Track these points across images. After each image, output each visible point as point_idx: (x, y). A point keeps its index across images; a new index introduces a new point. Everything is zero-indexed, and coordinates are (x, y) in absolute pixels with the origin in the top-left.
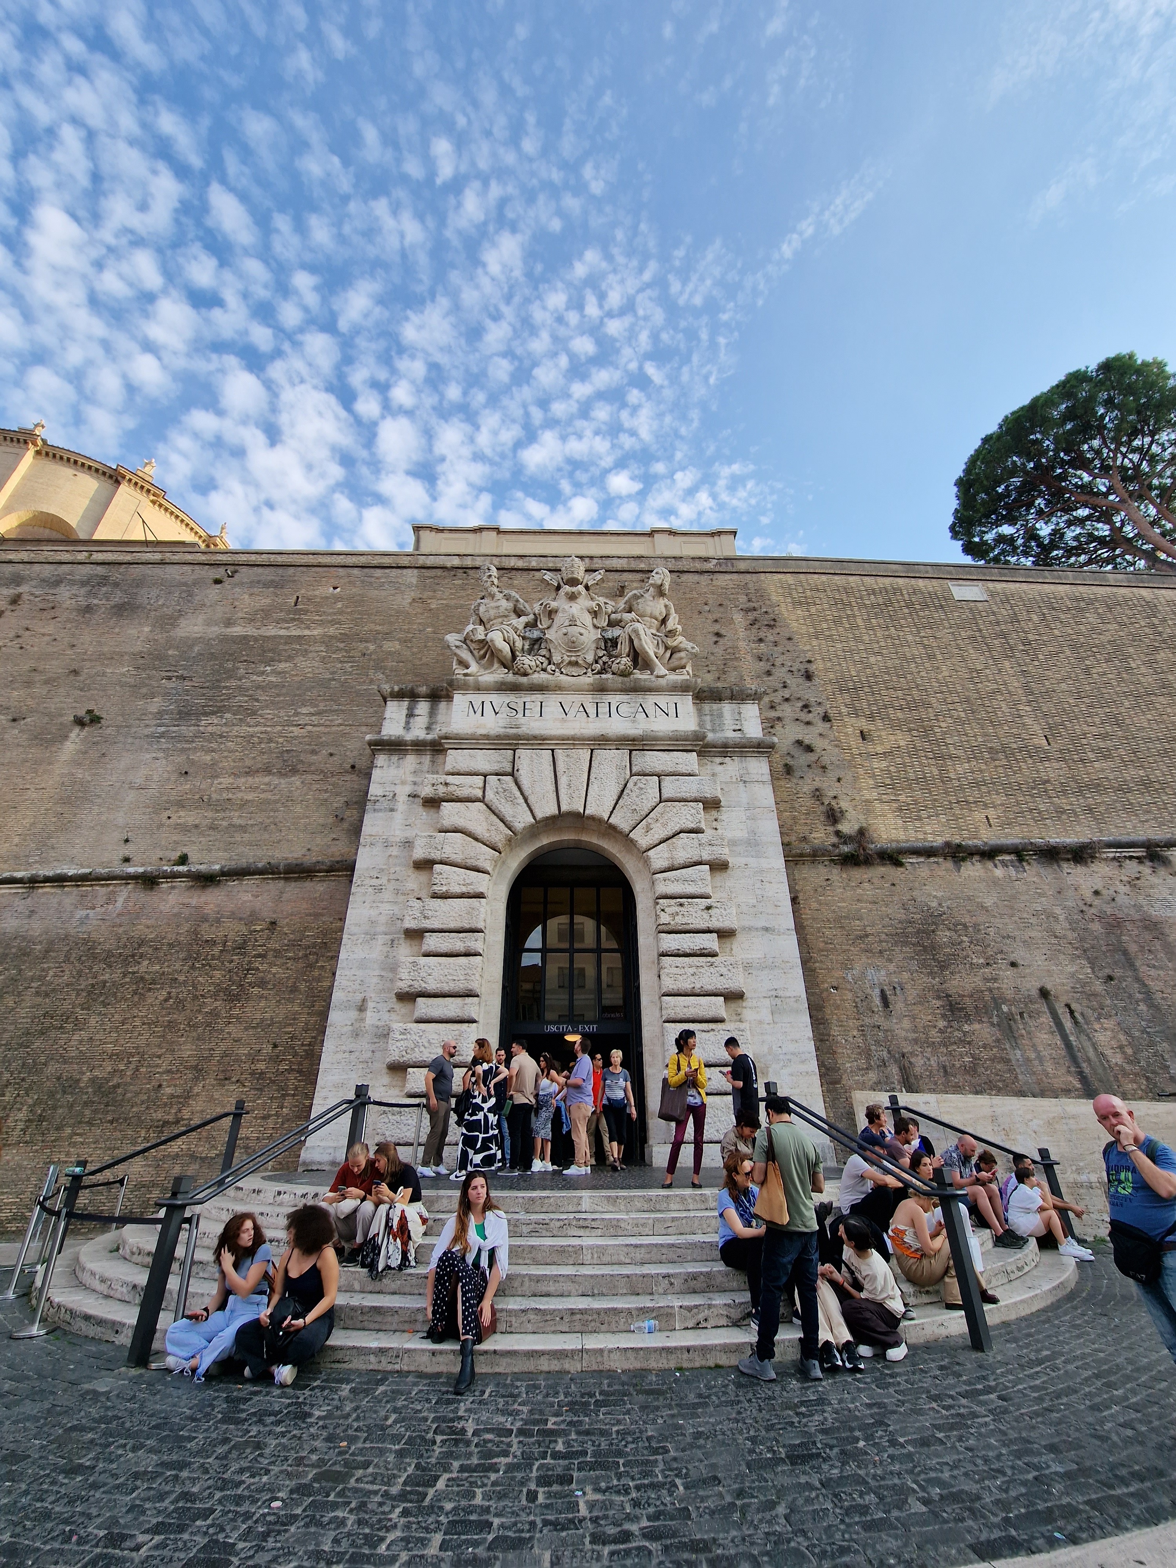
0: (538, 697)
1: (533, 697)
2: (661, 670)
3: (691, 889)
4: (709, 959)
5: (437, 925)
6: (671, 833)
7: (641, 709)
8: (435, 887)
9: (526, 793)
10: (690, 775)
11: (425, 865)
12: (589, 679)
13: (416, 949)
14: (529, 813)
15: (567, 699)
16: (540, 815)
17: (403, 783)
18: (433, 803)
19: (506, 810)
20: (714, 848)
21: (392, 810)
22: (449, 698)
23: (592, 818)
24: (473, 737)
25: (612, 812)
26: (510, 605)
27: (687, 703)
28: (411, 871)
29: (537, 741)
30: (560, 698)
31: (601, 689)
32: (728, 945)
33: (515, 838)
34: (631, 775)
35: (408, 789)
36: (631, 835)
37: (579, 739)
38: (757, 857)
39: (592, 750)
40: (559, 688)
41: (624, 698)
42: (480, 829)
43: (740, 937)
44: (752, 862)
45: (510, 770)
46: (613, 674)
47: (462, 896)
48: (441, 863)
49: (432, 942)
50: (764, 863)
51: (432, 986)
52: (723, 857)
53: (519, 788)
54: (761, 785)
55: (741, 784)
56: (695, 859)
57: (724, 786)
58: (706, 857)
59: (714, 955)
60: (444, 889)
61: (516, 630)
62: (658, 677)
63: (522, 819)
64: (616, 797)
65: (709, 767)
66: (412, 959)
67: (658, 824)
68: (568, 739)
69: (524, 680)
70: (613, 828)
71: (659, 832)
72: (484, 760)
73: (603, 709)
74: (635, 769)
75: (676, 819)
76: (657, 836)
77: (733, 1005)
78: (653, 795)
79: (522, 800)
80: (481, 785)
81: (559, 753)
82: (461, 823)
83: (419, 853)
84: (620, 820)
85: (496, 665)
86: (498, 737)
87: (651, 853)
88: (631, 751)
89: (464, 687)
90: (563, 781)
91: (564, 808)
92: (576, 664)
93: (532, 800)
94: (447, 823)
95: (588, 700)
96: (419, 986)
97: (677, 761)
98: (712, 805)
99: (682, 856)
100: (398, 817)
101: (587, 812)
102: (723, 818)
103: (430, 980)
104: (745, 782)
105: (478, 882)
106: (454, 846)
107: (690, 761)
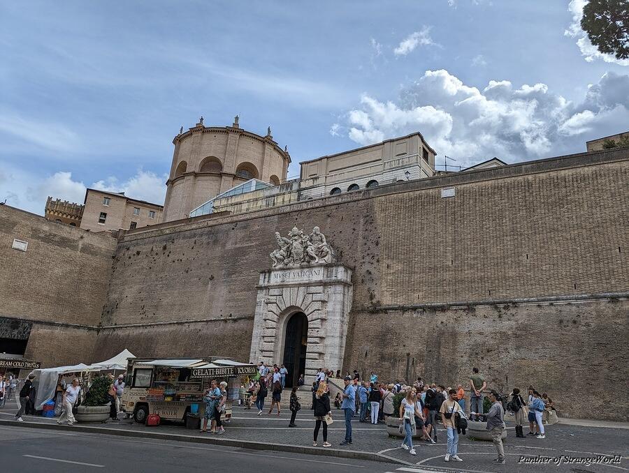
0: (289, 272)
2: (317, 259)
3: (315, 326)
5: (266, 335)
6: (313, 310)
7: (311, 273)
8: (266, 325)
10: (320, 293)
11: (265, 320)
12: (299, 265)
13: (263, 340)
14: (285, 306)
15: (295, 271)
16: (287, 306)
17: (263, 298)
18: (267, 304)
19: (280, 305)
20: (323, 314)
21: (261, 305)
22: (271, 273)
23: (298, 307)
24: (275, 285)
25: (301, 305)
27: (322, 270)
28: (263, 322)
29: (287, 286)
30: (293, 271)
31: (303, 267)
32: (322, 341)
33: (282, 314)
34: (307, 294)
35: (264, 300)
36: (304, 312)
37: (296, 284)
38: (334, 316)
39: (298, 288)
40: (294, 268)
41: (308, 269)
42: (275, 311)
43: (325, 339)
44: (333, 318)
45: (281, 294)
46: (306, 262)
47: (271, 328)
48: (268, 319)
49: (266, 339)
50: (335, 318)
51: (265, 349)
52: (325, 317)
53: (283, 299)
56: (318, 317)
57: (329, 295)
58: (320, 317)
59: (318, 343)
62: (316, 262)
63: (283, 308)
64: (302, 300)
65: (326, 290)
66: (263, 342)
67: (311, 308)
68: (294, 284)
69: (285, 267)
70: (301, 310)
71: (310, 311)
72: (276, 292)
73: (303, 273)
74: (307, 292)
75: (315, 306)
77: (322, 355)
78: (310, 300)
79: (283, 302)
80: (276, 298)
81: (291, 289)
82: (272, 309)
83: (264, 317)
84: (302, 308)
86: (280, 285)
87: (308, 317)
88: (307, 287)
90: (292, 297)
91: (292, 304)
92: (298, 260)
93: (285, 302)
94: (269, 309)
95: (299, 271)
96: (263, 348)
97: (317, 289)
98: (323, 302)
99: (314, 317)
100: (262, 307)
101: (296, 305)
102: (328, 304)
104: (335, 293)
105: (274, 324)
106: (270, 315)
107: (320, 289)
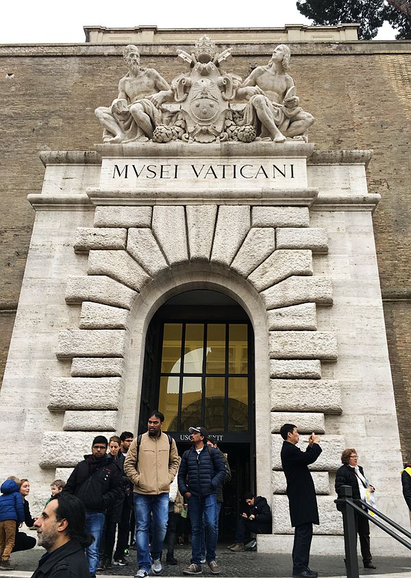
0: (173, 162)
1: (170, 162)
2: (280, 136)
3: (299, 323)
4: (313, 381)
5: (83, 351)
6: (283, 276)
7: (261, 171)
8: (82, 320)
9: (162, 242)
10: (301, 227)
11: (75, 303)
12: (217, 145)
13: (66, 370)
14: (163, 259)
15: (199, 163)
16: (172, 261)
17: (60, 235)
18: (82, 251)
19: (144, 256)
20: (320, 288)
21: (49, 257)
22: (98, 162)
23: (217, 263)
24: (117, 195)
25: (233, 258)
26: (151, 82)
27: (301, 164)
28: (65, 307)
29: (173, 199)
30: (193, 162)
31: (228, 153)
32: (330, 371)
33: (152, 282)
34: (252, 227)
35: (63, 240)
36: (250, 278)
37: (207, 196)
38: (358, 296)
39: (218, 206)
40: (192, 154)
41: (248, 161)
42: (122, 273)
43: (340, 364)
44: (354, 301)
45: (147, 222)
46: (239, 140)
47: (106, 328)
48: (89, 300)
49: (79, 365)
50: (363, 302)
51: (78, 400)
52: (329, 296)
53: (156, 238)
54: (365, 236)
55: (347, 235)
56: (303, 297)
57: (331, 236)
58: (312, 296)
59: (318, 378)
60: (91, 321)
61: (155, 103)
62: (277, 142)
63: (157, 264)
64: (237, 245)
65: (319, 220)
66: (62, 379)
67: (273, 268)
68: (198, 197)
69: (162, 146)
70: (234, 271)
71: (273, 275)
72: (127, 215)
73: (229, 171)
74: (254, 222)
75: (288, 264)
76: (271, 278)
77: (332, 421)
78: (268, 243)
79: (157, 248)
80: (124, 235)
81: (190, 209)
82: (106, 267)
83: (71, 292)
84: (240, 265)
85: (139, 134)
86: (138, 195)
87: (265, 292)
88: (251, 207)
89: (111, 153)
90: (192, 232)
91: (193, 254)
92: (207, 133)
93: (165, 248)
94: (94, 267)
95: (217, 163)
96: (67, 401)
97: (291, 214)
98: (320, 252)
99: (292, 295)
100: (54, 263)
101: (212, 258)
102: (330, 263)
103: (76, 396)
104: (350, 233)
105: (119, 316)
106: (100, 287)
107: (302, 214)
